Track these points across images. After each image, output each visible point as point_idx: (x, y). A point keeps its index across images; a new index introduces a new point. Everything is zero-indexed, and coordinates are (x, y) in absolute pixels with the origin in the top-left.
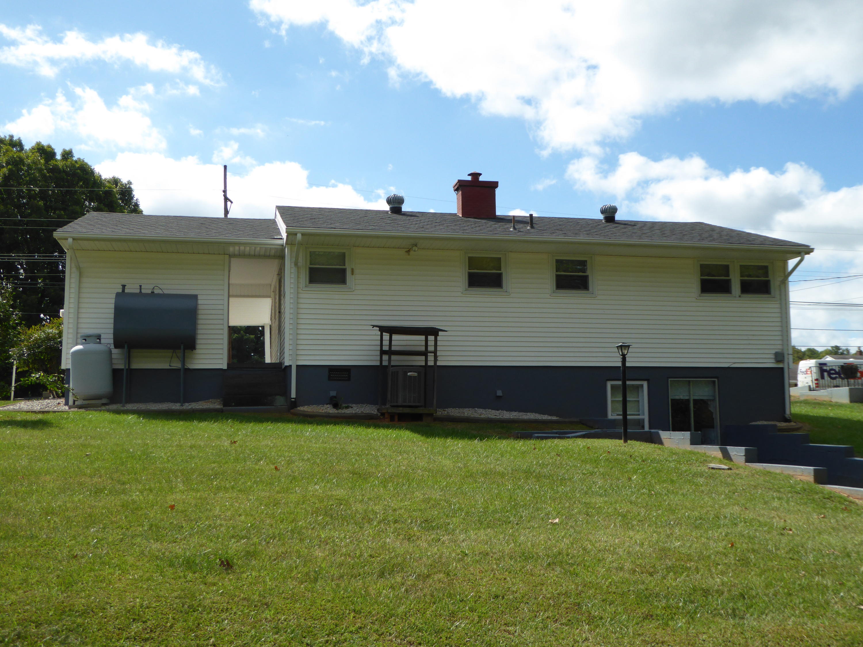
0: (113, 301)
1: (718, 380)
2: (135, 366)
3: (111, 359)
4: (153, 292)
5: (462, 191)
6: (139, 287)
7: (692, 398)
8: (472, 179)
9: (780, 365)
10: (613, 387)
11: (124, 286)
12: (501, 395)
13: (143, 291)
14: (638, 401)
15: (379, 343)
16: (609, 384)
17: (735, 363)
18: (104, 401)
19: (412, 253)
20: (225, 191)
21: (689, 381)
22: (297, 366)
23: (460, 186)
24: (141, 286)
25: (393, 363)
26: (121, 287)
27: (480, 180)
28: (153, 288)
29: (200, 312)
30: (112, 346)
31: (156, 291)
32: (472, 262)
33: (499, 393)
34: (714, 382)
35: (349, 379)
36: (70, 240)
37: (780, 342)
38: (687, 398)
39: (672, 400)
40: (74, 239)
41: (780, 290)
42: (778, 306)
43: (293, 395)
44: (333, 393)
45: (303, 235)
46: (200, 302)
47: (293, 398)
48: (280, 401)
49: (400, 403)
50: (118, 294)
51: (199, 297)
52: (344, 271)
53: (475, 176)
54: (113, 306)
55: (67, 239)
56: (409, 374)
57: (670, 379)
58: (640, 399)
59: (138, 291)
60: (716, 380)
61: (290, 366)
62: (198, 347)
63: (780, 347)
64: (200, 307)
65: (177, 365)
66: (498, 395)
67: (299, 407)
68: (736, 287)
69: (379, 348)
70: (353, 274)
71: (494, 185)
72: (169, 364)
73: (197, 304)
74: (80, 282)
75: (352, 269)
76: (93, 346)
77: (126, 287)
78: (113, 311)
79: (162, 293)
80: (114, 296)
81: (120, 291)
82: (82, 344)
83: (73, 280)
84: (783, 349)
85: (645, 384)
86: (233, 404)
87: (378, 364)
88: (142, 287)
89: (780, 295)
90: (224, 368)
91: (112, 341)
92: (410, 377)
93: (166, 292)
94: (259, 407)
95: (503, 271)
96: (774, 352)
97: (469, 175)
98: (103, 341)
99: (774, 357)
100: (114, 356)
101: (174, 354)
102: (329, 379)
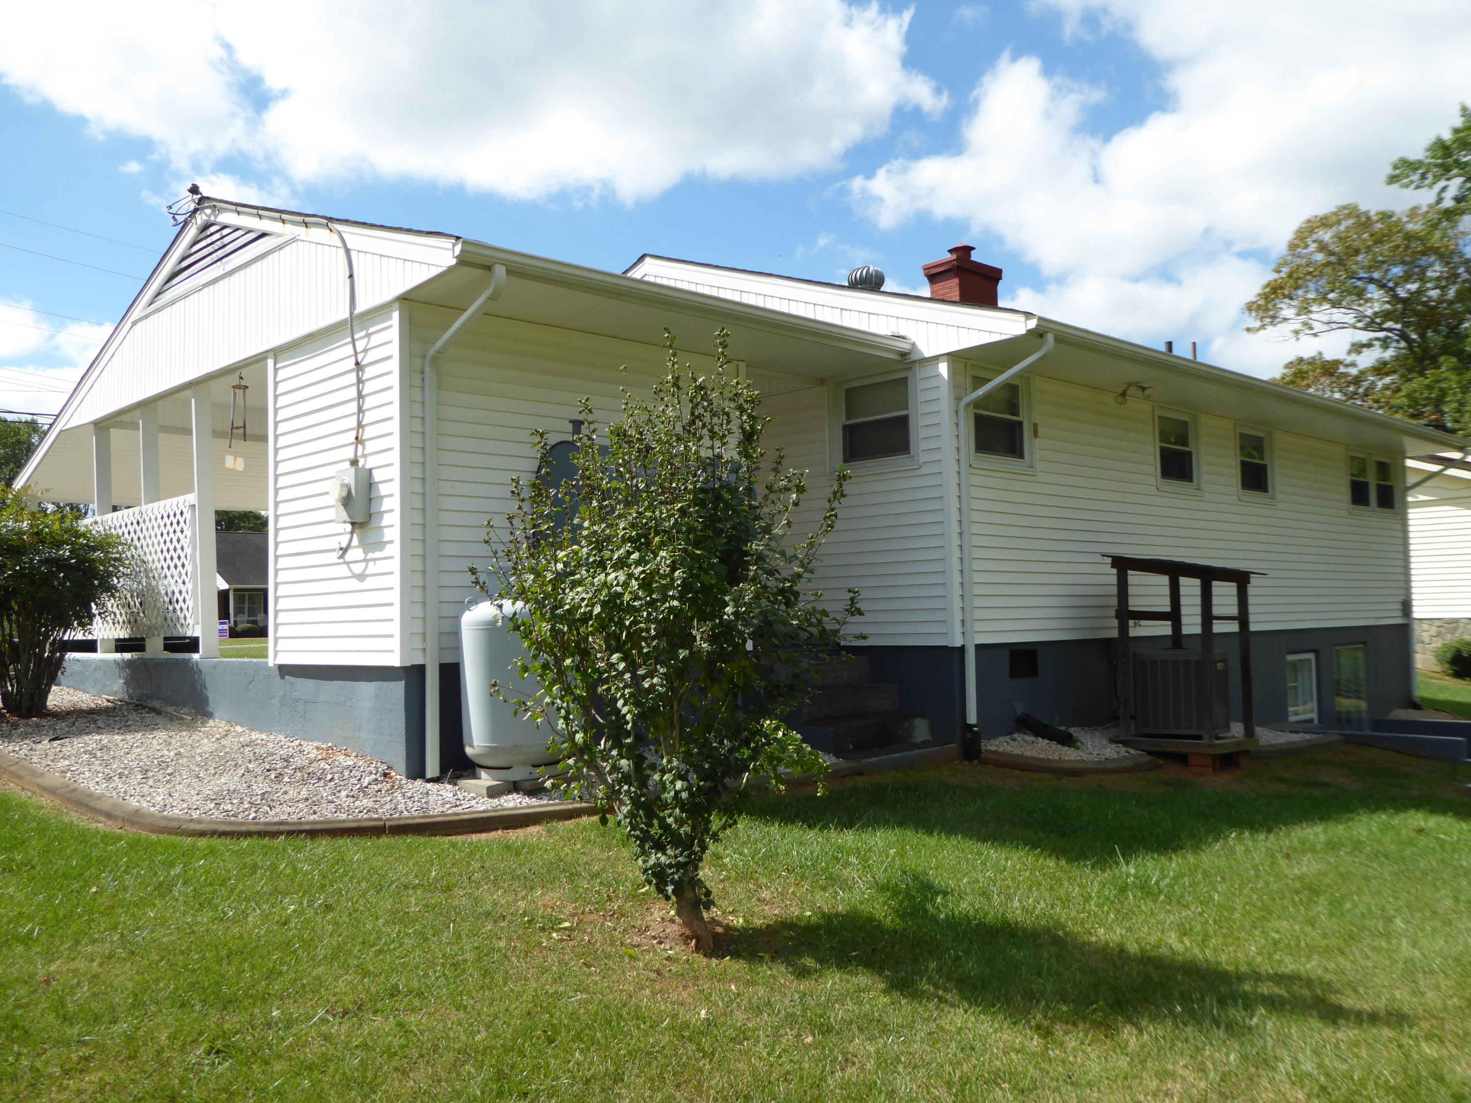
1: (1366, 647)
9: (1406, 621)
11: (575, 425)
16: (1287, 660)
17: (1378, 618)
22: (976, 646)
35: (1035, 672)
36: (501, 271)
37: (1404, 584)
40: (507, 270)
41: (1402, 503)
42: (1401, 527)
43: (972, 718)
44: (1020, 709)
47: (972, 725)
48: (921, 730)
52: (1019, 426)
55: (488, 268)
56: (1218, 665)
57: (1334, 648)
58: (1311, 684)
60: (1364, 646)
63: (1405, 592)
68: (1373, 495)
70: (1034, 435)
75: (1035, 426)
84: (1406, 596)
85: (1313, 657)
89: (1402, 510)
95: (1192, 447)
96: (1401, 599)
99: (1401, 608)
102: (1012, 675)
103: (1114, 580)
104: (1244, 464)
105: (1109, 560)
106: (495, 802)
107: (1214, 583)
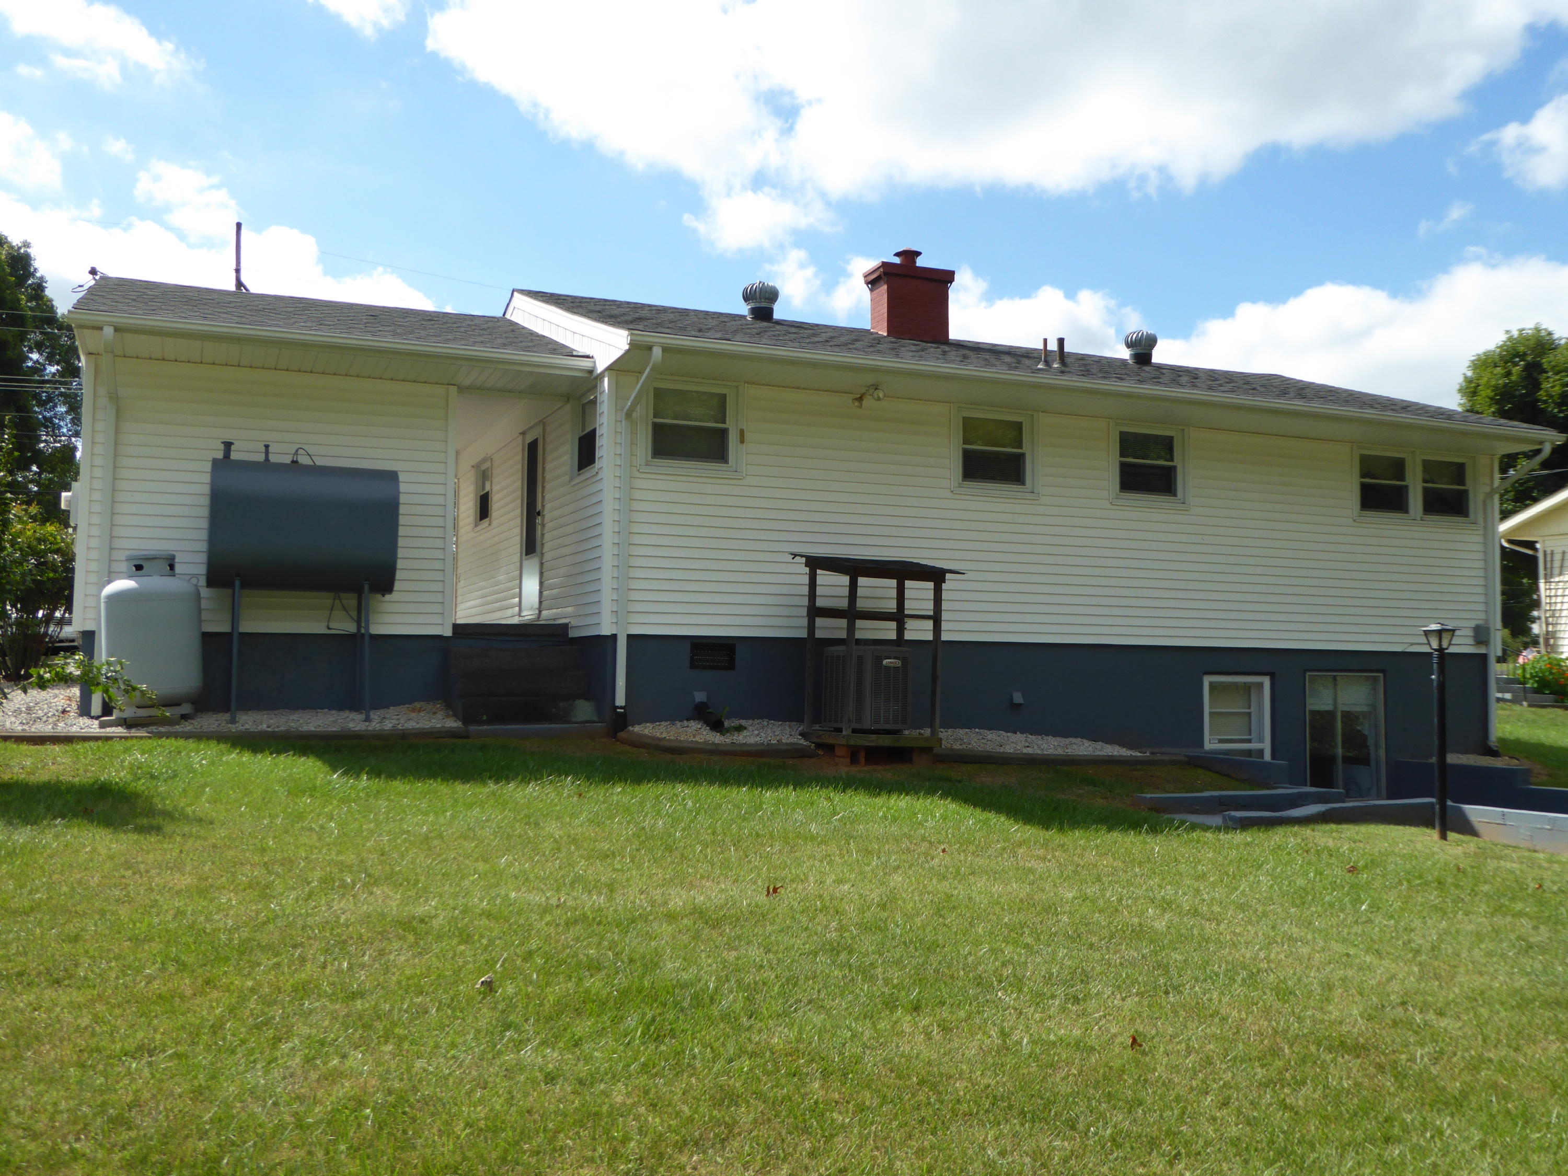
0: (207, 478)
1: (1384, 676)
2: (247, 627)
3: (199, 610)
4: (294, 462)
5: (888, 283)
6: (263, 449)
7: (1341, 708)
8: (902, 261)
9: (1482, 650)
10: (1212, 686)
11: (228, 445)
12: (1022, 702)
13: (273, 458)
14: (1249, 714)
15: (805, 590)
16: (1207, 680)
17: (1412, 644)
18: (186, 709)
19: (867, 402)
20: (238, 271)
21: (1335, 677)
22: (628, 636)
23: (885, 273)
24: (267, 447)
25: (818, 634)
26: (222, 447)
27: (918, 265)
28: (296, 453)
29: (402, 509)
30: (203, 582)
31: (304, 460)
32: (970, 428)
33: (1018, 698)
34: (1375, 678)
35: (731, 666)
36: (109, 331)
37: (1481, 607)
38: (1330, 708)
39: (1310, 711)
40: (117, 330)
41: (1485, 510)
42: (1480, 539)
43: (620, 700)
44: (700, 697)
45: (665, 350)
46: (403, 487)
47: (621, 708)
48: (584, 710)
49: (867, 724)
50: (215, 462)
51: (402, 477)
52: (724, 433)
53: (910, 256)
54: (206, 489)
55: (101, 329)
56: (885, 662)
57: (1308, 674)
58: (1253, 710)
59: (261, 458)
60: (1381, 675)
61: (614, 637)
62: (397, 586)
63: (1482, 616)
64: (403, 499)
65: (344, 625)
66: (1015, 702)
67: (633, 725)
68: (1416, 500)
69: (805, 601)
70: (742, 441)
71: (944, 278)
72: (326, 624)
73: (398, 493)
74: (117, 431)
75: (742, 432)
76: (157, 582)
77: (233, 447)
78: (206, 501)
79: (311, 463)
80: (208, 467)
81: (220, 455)
82: (130, 577)
83: (100, 426)
84: (1487, 621)
85: (1266, 681)
86: (485, 718)
87: (804, 634)
88: (271, 449)
89: (1485, 519)
90: (445, 635)
91: (202, 570)
92: (888, 668)
93: (320, 462)
94: (547, 726)
95: (1026, 449)
96: (1473, 624)
97: (897, 254)
98: (178, 568)
99: (1471, 634)
100: (204, 604)
101: (337, 602)
102: (693, 666)
103: (806, 580)
104: (1123, 466)
105: (803, 560)
106: (103, 730)
107: (907, 582)
